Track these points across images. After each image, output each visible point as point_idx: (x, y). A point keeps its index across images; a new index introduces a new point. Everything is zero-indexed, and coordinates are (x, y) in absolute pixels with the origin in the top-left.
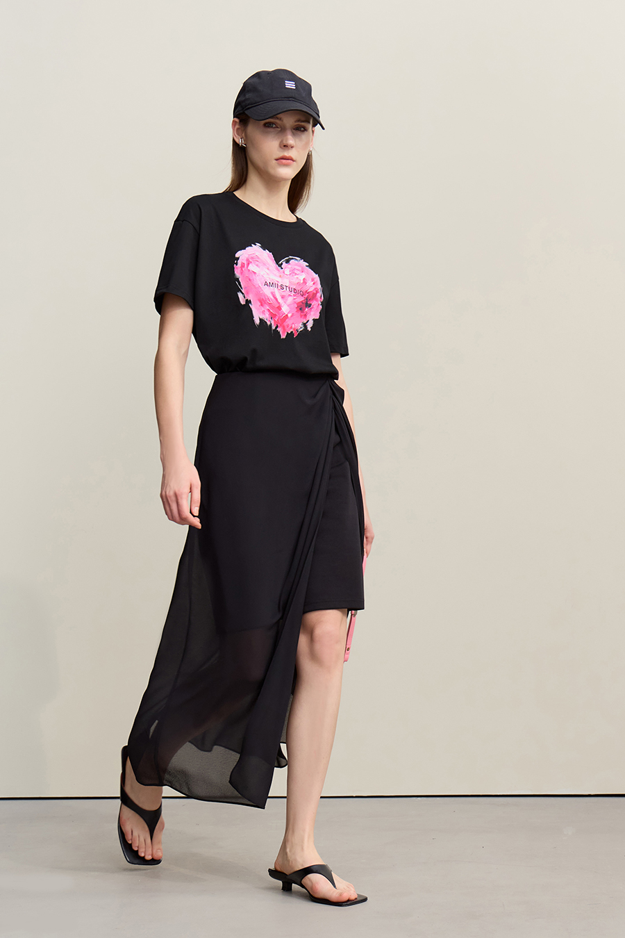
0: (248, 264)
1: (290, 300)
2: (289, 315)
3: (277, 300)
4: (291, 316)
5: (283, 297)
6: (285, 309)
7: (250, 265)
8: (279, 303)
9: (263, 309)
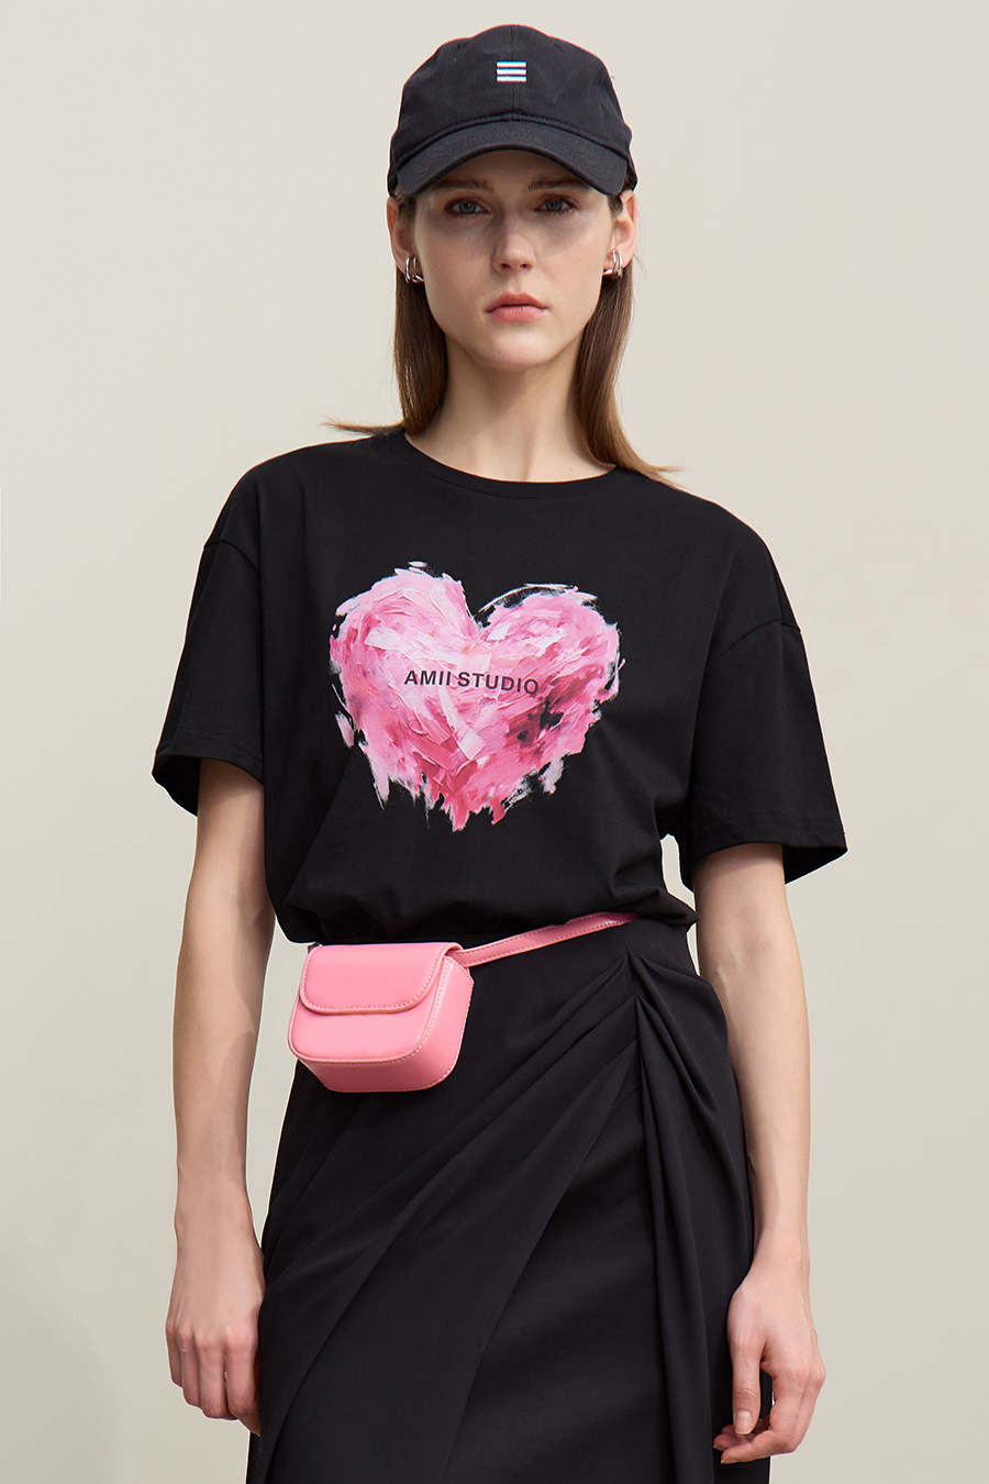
0: (368, 630)
1: (488, 713)
2: (481, 762)
3: (441, 718)
4: (488, 764)
5: (463, 709)
6: (469, 745)
7: (373, 632)
8: (450, 729)
9: (400, 755)
